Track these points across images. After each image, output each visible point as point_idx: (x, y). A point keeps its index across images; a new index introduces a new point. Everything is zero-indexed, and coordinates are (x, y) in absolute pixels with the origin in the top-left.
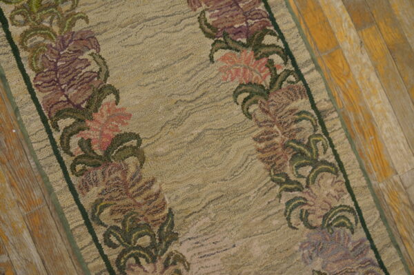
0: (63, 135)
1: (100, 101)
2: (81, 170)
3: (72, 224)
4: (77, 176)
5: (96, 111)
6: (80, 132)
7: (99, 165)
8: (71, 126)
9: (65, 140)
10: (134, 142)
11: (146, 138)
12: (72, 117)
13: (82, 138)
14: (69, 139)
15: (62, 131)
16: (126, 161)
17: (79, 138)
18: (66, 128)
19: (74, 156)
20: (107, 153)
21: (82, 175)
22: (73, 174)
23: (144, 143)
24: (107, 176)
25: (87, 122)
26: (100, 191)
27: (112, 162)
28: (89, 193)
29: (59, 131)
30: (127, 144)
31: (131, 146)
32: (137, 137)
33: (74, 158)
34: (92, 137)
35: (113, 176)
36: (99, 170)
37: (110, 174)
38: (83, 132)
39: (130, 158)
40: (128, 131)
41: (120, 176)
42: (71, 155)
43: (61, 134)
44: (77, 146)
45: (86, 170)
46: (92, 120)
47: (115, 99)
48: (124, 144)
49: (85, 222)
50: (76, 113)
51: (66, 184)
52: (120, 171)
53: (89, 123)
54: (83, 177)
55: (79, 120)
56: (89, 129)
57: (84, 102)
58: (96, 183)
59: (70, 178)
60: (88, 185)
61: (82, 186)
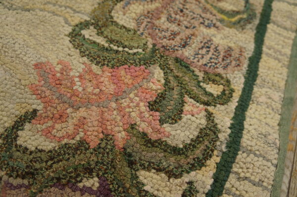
0: (193, 168)
1: (54, 156)
2: (214, 81)
3: (289, 38)
4: (228, 81)
5: (82, 145)
6: (154, 137)
7: (177, 60)
8: (159, 170)
9: (198, 153)
10: (89, 33)
11: (66, 22)
12: (139, 186)
13: (162, 122)
14: (186, 147)
15: (186, 178)
16: (132, 25)
17: (167, 127)
18: (171, 174)
19: (206, 110)
20: (147, 62)
21: (219, 75)
22: (233, 91)
23: (77, 19)
24: (183, 35)
25: (120, 144)
26: (213, 31)
27: (154, 45)
28: (232, 45)
29: (190, 183)
30: (101, 41)
31: (100, 33)
32: (75, 35)
33: (210, 109)
34: (143, 107)
35: (174, 27)
36: (186, 54)
37: (174, 35)
38: (149, 131)
39: (121, 23)
40: (76, 53)
41: (163, 19)
42: (209, 116)
43: (193, 173)
44: (185, 117)
45: (206, 73)
46: (108, 137)
47: (27, 126)
48: (106, 45)
49: (269, 23)
50: (121, 184)
51: (255, 89)
52: (157, 22)
53: (121, 137)
54: (220, 70)
55: (131, 164)
56: (133, 126)
57: (84, 190)
58: (207, 45)
59: (244, 89)
60: (222, 54)
61: (234, 63)
